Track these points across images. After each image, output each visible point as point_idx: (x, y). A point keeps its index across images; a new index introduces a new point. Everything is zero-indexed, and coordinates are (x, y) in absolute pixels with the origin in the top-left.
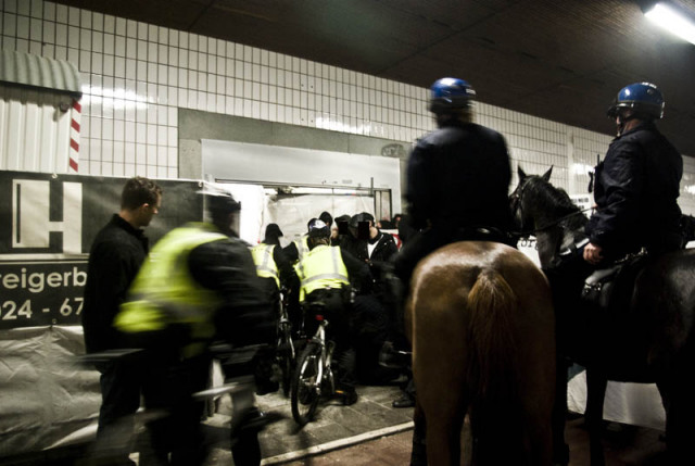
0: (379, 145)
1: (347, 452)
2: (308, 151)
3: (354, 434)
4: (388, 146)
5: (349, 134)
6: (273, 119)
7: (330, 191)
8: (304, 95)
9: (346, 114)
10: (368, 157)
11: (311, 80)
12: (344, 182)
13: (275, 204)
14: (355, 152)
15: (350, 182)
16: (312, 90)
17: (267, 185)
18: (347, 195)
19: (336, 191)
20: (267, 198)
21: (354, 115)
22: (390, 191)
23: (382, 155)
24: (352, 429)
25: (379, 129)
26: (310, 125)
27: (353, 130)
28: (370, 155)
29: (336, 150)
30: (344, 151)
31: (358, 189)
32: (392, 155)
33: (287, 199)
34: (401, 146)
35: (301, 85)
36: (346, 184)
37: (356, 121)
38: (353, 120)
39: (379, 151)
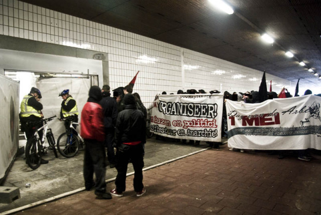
0: (92, 54)
1: (69, 198)
2: (56, 56)
3: (73, 189)
4: (97, 54)
5: (76, 48)
6: (35, 39)
7: (70, 76)
8: (52, 28)
9: (75, 38)
10: (86, 59)
11: (56, 20)
12: (74, 71)
13: (39, 82)
14: (79, 57)
15: (77, 71)
16: (57, 26)
17: (36, 73)
18: (76, 77)
19: (73, 76)
20: (35, 79)
21: (78, 39)
22: (98, 76)
23: (93, 58)
24: (72, 187)
25: (92, 47)
26: (57, 43)
27: (78, 46)
28: (87, 58)
29: (69, 56)
30: (74, 56)
31: (82, 74)
32: (99, 59)
33: (45, 80)
34: (103, 55)
35: (50, 23)
36: (76, 72)
37: (80, 42)
38: (79, 41)
39: (92, 56)
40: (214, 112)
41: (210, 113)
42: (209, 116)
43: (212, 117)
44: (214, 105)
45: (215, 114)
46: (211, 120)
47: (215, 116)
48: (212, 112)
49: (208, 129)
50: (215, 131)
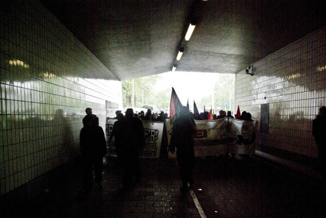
40: (155, 136)
41: (152, 137)
42: (151, 139)
43: (153, 140)
44: (156, 130)
45: (156, 138)
46: (153, 142)
47: (156, 140)
48: (153, 136)
49: (149, 150)
50: (154, 152)
